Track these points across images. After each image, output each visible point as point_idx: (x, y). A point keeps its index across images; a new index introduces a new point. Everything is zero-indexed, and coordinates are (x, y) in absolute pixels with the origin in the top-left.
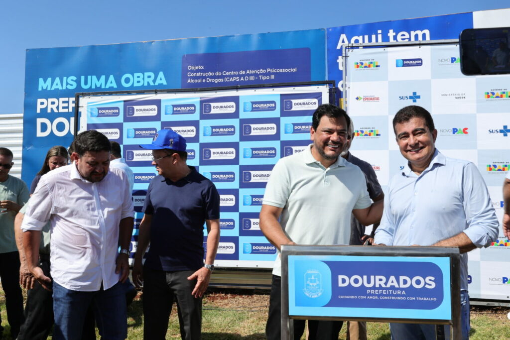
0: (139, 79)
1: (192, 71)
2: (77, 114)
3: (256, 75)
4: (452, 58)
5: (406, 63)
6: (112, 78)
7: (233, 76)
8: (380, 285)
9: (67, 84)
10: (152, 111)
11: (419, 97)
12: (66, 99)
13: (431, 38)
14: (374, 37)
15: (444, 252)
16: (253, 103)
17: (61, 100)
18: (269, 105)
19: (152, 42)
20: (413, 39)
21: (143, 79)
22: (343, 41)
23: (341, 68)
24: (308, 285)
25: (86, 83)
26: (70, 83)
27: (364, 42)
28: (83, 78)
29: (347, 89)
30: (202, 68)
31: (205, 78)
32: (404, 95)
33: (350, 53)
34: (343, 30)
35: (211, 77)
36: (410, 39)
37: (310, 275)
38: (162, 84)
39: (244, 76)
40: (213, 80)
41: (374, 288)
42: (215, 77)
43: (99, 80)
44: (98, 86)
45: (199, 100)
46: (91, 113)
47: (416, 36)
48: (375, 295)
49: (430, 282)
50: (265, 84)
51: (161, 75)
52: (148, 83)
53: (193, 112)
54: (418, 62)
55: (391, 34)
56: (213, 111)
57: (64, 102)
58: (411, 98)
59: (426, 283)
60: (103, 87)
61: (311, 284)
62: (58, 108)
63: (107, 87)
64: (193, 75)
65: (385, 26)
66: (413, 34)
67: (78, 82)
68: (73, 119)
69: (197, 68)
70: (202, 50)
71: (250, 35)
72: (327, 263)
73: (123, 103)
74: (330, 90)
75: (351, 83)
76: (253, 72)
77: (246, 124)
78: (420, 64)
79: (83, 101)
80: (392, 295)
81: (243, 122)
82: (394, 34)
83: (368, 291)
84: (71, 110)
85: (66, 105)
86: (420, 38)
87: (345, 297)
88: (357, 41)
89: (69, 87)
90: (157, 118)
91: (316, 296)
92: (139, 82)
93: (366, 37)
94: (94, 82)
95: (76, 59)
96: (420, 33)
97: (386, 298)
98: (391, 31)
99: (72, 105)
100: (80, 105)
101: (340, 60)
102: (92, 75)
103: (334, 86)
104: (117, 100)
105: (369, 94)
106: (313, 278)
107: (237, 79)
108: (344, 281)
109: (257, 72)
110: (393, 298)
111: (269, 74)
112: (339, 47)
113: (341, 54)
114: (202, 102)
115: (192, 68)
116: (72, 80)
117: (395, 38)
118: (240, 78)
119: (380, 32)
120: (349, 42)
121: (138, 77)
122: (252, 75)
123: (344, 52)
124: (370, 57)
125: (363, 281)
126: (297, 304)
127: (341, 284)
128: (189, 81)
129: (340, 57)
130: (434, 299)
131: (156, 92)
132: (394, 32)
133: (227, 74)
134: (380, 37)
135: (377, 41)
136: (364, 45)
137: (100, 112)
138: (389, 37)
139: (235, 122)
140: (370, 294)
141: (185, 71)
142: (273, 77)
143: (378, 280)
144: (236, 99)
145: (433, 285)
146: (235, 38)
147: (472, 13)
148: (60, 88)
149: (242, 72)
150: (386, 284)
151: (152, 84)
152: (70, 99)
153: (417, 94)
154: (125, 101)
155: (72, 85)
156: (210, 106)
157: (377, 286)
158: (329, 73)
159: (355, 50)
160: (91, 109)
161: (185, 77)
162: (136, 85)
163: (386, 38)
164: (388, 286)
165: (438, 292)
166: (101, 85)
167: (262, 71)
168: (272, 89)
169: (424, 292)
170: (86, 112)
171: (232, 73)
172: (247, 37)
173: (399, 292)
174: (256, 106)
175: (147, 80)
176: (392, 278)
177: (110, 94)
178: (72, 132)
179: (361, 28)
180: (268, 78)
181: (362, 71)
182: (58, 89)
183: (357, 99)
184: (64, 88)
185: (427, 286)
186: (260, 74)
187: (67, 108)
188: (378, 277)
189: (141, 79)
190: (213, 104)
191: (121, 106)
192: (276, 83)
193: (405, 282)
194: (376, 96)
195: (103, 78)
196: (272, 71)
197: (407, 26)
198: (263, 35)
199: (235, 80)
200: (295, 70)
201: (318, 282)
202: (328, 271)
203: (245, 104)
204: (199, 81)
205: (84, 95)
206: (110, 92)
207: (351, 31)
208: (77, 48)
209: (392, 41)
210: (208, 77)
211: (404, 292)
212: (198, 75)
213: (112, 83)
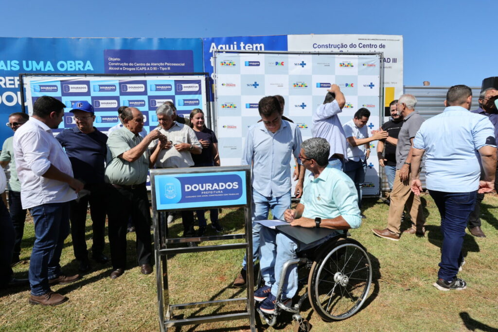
0: (71, 66)
1: (112, 62)
2: (22, 89)
3: (157, 66)
4: (276, 62)
5: (251, 64)
6: (49, 63)
7: (142, 66)
8: (209, 189)
9: (11, 66)
10: (84, 89)
11: (258, 85)
12: (12, 78)
13: (265, 49)
14: (232, 46)
15: (242, 169)
16: (156, 85)
17: (7, 78)
18: (168, 87)
19: (79, 39)
20: (255, 49)
21: (75, 65)
22: (213, 48)
23: (212, 64)
24: (167, 192)
25: (28, 66)
26: (14, 65)
27: (226, 49)
28: (24, 62)
29: (216, 78)
30: (119, 59)
31: (122, 67)
32: (250, 84)
33: (218, 55)
34: (213, 40)
35: (126, 67)
36: (253, 49)
37: (168, 186)
38: (90, 70)
39: (149, 67)
40: (128, 69)
41: (205, 190)
42: (129, 67)
43: (38, 64)
44: (38, 69)
45: (118, 82)
46: (34, 89)
47: (257, 47)
48: (206, 194)
49: (235, 185)
50: (164, 73)
51: (88, 63)
52: (79, 68)
53: (114, 90)
54: (257, 64)
55: (242, 45)
56: (129, 90)
57: (10, 80)
58: (253, 85)
59: (233, 186)
60: (43, 70)
61: (169, 191)
62: (5, 84)
63: (46, 70)
64: (113, 64)
65: (239, 40)
66: (255, 46)
67: (21, 65)
68: (19, 93)
69: (115, 59)
70: (118, 47)
71: (152, 39)
72: (178, 178)
73: (60, 82)
74: (206, 79)
75: (219, 75)
76: (155, 64)
77: (152, 99)
78: (259, 65)
79: (27, 80)
80: (216, 194)
81: (150, 98)
82: (244, 45)
83: (202, 193)
84: (17, 86)
85: (12, 82)
86: (259, 49)
87: (190, 197)
88: (222, 48)
89: (13, 69)
90: (88, 94)
91: (173, 198)
92: (71, 67)
93: (227, 46)
94: (34, 65)
95: (17, 47)
96: (258, 46)
97: (212, 195)
98: (242, 43)
99: (17, 83)
100: (25, 82)
101: (212, 60)
102: (32, 60)
103: (208, 76)
104: (56, 80)
105: (229, 82)
106: (170, 188)
107: (145, 69)
108: (188, 188)
109: (158, 64)
110: (216, 195)
111: (166, 66)
112: (211, 51)
113: (212, 56)
114: (120, 84)
115: (112, 59)
116: (15, 63)
117: (244, 48)
118: (147, 68)
119: (235, 43)
120: (217, 48)
121: (71, 64)
122: (155, 66)
123: (214, 55)
124: (230, 59)
125: (199, 187)
126: (161, 203)
127: (186, 190)
128: (110, 68)
129: (212, 58)
130: (238, 194)
131: (86, 75)
132: (244, 44)
133: (138, 65)
134: (235, 46)
135: (234, 49)
136: (226, 51)
137: (42, 88)
138: (240, 47)
139: (145, 98)
140: (203, 194)
141: (106, 62)
142: (169, 68)
143: (208, 186)
144: (144, 83)
145: (237, 186)
146: (141, 40)
147: (287, 36)
148: (5, 69)
149: (148, 64)
150: (212, 188)
151: (82, 69)
152: (15, 78)
153: (257, 83)
154: (61, 81)
155: (15, 67)
156: (126, 87)
157: (207, 189)
158: (205, 67)
159: (221, 54)
160: (34, 86)
161: (107, 66)
162: (69, 69)
163: (239, 48)
164: (213, 189)
165: (240, 190)
166: (41, 68)
167: (162, 64)
168: (168, 77)
169: (233, 190)
170: (30, 88)
171: (141, 64)
172: (150, 40)
173: (219, 192)
174: (158, 87)
175: (78, 66)
176: (215, 184)
177: (49, 75)
178: (20, 103)
179: (224, 40)
180: (166, 69)
181: (225, 67)
182: (3, 70)
183: (223, 85)
184: (9, 69)
185: (234, 187)
186: (161, 66)
187: (14, 84)
188: (207, 185)
189: (73, 65)
190: (128, 86)
191: (59, 85)
192: (171, 73)
193: (222, 186)
194: (234, 84)
195: (42, 63)
196: (168, 64)
197: (251, 40)
198: (161, 40)
199: (144, 70)
200: (183, 65)
201: (173, 190)
202: (179, 183)
203: (151, 86)
204: (118, 69)
205: (26, 75)
206: (49, 74)
207: (218, 41)
208: (16, 39)
209: (242, 50)
210: (124, 66)
211: (222, 192)
212: (116, 64)
213: (49, 67)
